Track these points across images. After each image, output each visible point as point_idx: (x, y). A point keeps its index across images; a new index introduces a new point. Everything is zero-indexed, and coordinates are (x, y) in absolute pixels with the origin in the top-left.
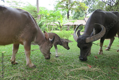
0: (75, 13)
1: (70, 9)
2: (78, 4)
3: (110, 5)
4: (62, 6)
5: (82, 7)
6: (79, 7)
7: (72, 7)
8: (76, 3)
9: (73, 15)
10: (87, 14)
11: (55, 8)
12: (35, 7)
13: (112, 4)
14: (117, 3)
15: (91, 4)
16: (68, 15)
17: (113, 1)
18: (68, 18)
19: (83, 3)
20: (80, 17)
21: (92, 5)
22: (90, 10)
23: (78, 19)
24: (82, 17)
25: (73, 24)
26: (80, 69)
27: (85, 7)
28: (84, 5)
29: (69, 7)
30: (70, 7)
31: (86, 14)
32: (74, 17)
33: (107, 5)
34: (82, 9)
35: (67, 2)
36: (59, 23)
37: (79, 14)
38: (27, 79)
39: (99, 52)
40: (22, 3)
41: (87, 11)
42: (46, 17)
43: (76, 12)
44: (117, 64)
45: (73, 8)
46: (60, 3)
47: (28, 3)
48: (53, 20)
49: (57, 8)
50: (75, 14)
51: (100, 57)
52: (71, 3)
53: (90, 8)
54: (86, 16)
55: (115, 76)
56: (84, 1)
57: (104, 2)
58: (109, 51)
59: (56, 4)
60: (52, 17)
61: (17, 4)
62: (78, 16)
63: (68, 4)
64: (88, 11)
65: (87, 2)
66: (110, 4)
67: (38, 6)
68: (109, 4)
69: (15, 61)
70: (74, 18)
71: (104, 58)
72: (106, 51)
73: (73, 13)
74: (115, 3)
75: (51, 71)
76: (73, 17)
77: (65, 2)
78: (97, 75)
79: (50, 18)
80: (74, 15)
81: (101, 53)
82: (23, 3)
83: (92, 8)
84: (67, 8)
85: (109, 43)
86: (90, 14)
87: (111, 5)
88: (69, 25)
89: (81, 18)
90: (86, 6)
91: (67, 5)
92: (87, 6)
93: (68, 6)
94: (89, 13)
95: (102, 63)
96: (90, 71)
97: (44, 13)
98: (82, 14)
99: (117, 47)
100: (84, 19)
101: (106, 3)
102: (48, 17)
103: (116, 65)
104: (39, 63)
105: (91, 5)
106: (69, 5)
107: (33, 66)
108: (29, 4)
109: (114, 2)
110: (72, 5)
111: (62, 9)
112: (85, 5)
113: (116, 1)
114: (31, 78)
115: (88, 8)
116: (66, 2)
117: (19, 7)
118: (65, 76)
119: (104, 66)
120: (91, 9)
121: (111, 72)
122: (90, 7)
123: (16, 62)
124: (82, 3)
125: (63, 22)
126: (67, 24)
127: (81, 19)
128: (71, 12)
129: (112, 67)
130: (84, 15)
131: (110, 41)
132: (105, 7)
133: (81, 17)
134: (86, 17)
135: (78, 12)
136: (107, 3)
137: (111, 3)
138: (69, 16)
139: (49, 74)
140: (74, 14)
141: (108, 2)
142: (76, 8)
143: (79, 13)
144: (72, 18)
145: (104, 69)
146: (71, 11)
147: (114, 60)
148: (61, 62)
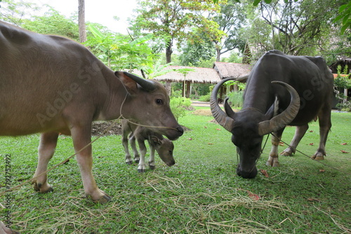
0: (187, 47)
1: (174, 34)
2: (199, 22)
3: (284, 32)
4: (152, 24)
5: (208, 32)
6: (199, 31)
7: (182, 30)
8: (191, 19)
9: (182, 52)
10: (221, 52)
11: (131, 29)
12: (70, 22)
13: (291, 31)
14: (304, 27)
15: (233, 24)
16: (169, 52)
17: (294, 22)
18: (169, 60)
19: (211, 21)
20: (201, 59)
21: (235, 29)
22: (231, 41)
23: (196, 65)
24: (207, 61)
25: (183, 79)
26: (232, 203)
27: (218, 31)
28: (214, 27)
29: (172, 29)
30: (174, 29)
31: (218, 50)
32: (184, 59)
33: (277, 31)
34: (207, 37)
35: (167, 15)
36: (143, 75)
37: (200, 51)
38: (101, 232)
39: (270, 158)
40: (28, 6)
41: (222, 43)
42: (106, 53)
43: (190, 45)
44: (319, 191)
45: (183, 33)
46: (147, 15)
47: (49, 8)
48: (127, 65)
49: (136, 28)
50: (188, 50)
51: (274, 173)
52: (178, 19)
53: (230, 36)
54: (218, 57)
55: (319, 219)
56: (214, 15)
57: (270, 24)
58: (292, 158)
59: (135, 19)
60: (125, 56)
61: (11, 8)
62: (197, 55)
63: (169, 19)
64: (226, 43)
65: (223, 18)
66: (284, 29)
67: (84, 20)
68: (281, 30)
69: (45, 182)
70: (185, 62)
71: (283, 175)
72: (284, 158)
73: (182, 46)
74: (297, 26)
75: (156, 208)
76: (180, 58)
77: (162, 14)
78: (277, 218)
79: (118, 59)
80: (184, 53)
81: (274, 161)
82: (33, 6)
83: (235, 37)
84: (167, 31)
85: (294, 138)
86: (230, 51)
87: (288, 32)
88: (170, 81)
89: (203, 62)
90: (220, 29)
91: (166, 22)
92: (222, 28)
93: (168, 26)
94: (226, 49)
95: (283, 190)
96: (258, 209)
97: (101, 43)
98: (206, 50)
99: (310, 146)
100: (214, 65)
101: (274, 26)
102: (113, 54)
103: (316, 193)
104: (118, 189)
105: (232, 28)
106: (171, 23)
107: (104, 197)
108: (51, 11)
109: (295, 24)
110: (181, 25)
111: (152, 32)
112: (217, 25)
113: (302, 23)
114: (109, 229)
115: (224, 34)
116: (164, 13)
117: (20, 18)
118: (200, 221)
119: (288, 195)
120: (232, 38)
121: (308, 211)
122: (231, 32)
123: (49, 185)
124: (208, 21)
125: (156, 71)
126: (164, 78)
127: (204, 64)
128: (179, 44)
129: (309, 199)
130: (213, 54)
131: (295, 133)
132: (271, 36)
133: (204, 58)
134: (218, 60)
135: (196, 44)
136: (278, 26)
137: (289, 27)
138: (172, 56)
139: (153, 218)
140: (184, 50)
141: (280, 25)
142: (191, 33)
143: (200, 47)
144: (178, 61)
145: (291, 204)
146: (177, 41)
147: (309, 181)
148: (177, 186)
